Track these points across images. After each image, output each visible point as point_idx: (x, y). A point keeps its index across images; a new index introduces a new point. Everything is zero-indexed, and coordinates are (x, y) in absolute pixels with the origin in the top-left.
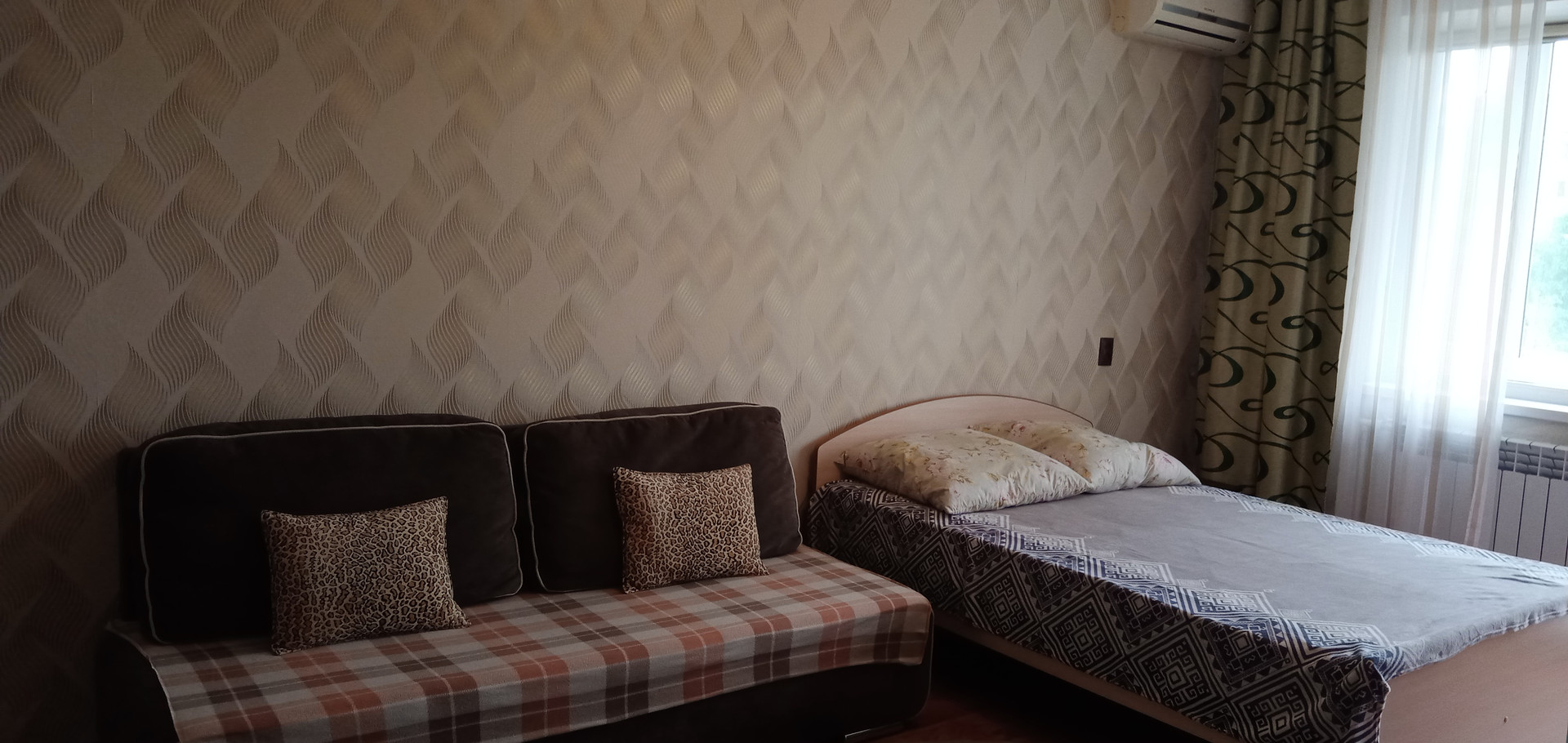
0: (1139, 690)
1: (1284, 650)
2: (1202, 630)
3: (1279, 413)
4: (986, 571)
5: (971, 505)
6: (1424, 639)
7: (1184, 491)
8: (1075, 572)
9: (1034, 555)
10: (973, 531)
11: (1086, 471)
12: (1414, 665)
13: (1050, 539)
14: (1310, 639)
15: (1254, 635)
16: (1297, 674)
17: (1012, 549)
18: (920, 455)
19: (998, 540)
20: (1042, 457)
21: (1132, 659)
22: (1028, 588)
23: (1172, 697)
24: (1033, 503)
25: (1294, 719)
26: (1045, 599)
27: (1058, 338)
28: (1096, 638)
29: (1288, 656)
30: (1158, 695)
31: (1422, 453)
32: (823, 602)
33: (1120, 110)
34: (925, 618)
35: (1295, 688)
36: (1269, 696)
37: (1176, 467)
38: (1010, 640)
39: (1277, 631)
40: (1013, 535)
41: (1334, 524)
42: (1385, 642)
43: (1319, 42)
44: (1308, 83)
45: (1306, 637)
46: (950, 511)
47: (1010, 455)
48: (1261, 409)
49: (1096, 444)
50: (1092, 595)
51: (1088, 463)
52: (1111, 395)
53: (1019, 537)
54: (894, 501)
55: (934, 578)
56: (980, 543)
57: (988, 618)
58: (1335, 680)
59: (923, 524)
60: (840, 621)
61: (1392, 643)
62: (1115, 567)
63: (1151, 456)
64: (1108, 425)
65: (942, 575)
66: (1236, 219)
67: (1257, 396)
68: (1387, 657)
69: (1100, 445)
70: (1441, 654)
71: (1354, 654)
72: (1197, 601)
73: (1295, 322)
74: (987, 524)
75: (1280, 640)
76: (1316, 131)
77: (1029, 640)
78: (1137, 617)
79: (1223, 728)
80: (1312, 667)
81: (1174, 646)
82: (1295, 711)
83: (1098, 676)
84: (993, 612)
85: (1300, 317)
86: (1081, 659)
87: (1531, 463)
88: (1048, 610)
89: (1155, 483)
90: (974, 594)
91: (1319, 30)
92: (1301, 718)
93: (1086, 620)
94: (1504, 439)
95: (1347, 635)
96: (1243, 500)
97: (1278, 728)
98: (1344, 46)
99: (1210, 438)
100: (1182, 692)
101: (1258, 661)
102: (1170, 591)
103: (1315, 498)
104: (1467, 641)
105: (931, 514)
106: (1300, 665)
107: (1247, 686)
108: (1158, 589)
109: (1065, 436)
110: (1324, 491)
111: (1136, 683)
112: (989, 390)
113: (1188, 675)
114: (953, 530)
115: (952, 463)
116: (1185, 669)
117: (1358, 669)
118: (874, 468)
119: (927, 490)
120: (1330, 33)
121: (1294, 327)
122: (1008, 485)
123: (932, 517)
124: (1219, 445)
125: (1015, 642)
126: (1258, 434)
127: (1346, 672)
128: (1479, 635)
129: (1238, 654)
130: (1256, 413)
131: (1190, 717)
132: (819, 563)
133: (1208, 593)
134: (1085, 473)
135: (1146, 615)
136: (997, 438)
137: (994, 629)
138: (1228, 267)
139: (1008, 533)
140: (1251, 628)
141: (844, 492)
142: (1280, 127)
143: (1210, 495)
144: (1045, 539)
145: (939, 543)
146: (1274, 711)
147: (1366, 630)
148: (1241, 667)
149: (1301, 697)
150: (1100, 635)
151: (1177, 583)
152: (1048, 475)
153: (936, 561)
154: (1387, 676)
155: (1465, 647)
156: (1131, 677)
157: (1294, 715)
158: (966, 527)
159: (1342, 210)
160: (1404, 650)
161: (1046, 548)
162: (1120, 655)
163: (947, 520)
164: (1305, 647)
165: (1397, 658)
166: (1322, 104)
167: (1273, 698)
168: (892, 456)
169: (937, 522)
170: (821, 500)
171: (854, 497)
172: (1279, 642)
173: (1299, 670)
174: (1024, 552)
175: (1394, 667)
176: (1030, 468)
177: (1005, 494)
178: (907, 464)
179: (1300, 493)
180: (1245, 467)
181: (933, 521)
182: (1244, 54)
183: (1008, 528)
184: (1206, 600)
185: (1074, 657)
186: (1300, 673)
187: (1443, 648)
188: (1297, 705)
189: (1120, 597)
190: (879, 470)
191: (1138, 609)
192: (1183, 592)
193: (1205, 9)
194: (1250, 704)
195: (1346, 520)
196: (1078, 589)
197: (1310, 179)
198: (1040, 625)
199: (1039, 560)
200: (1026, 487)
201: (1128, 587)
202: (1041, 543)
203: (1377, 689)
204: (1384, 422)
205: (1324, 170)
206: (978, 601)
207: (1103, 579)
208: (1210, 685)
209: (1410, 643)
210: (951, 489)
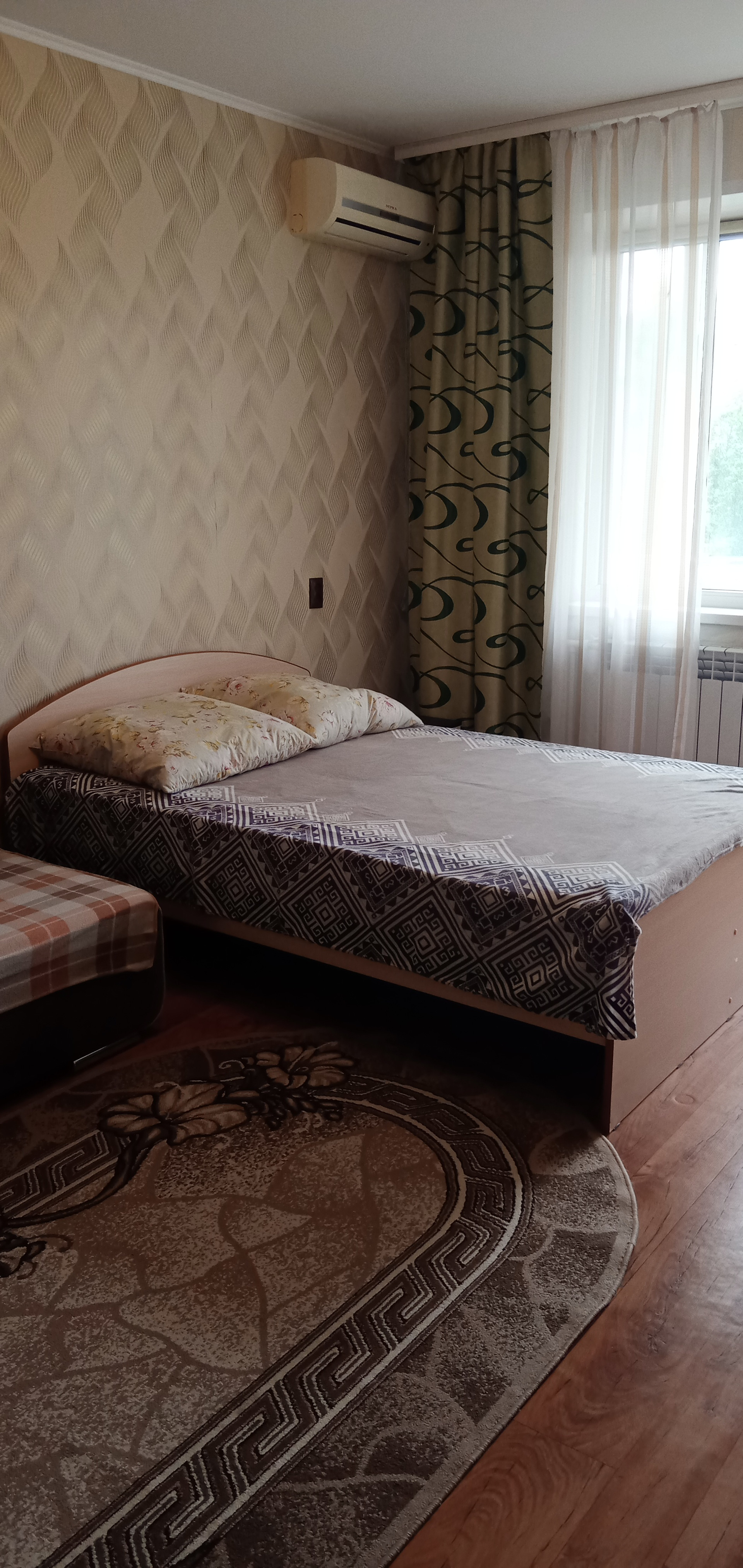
0: (388, 961)
1: (533, 902)
2: (448, 891)
3: (491, 643)
4: (215, 853)
5: (191, 780)
6: (665, 873)
7: (409, 734)
8: (310, 843)
9: (264, 830)
10: (197, 809)
11: (310, 725)
12: (659, 900)
13: (280, 808)
14: (557, 886)
15: (501, 890)
16: (547, 926)
17: (240, 825)
18: (127, 730)
19: (224, 817)
20: (262, 717)
21: (378, 929)
22: (262, 866)
23: (423, 964)
24: (258, 768)
25: (548, 973)
26: (281, 876)
27: (265, 584)
28: (339, 910)
29: (537, 908)
30: (408, 964)
31: (627, 669)
32: (29, 920)
33: (306, 323)
34: (151, 916)
35: (547, 940)
36: (521, 952)
37: (398, 710)
38: (247, 923)
39: (524, 882)
40: (240, 809)
41: (556, 752)
42: (630, 881)
43: (505, 242)
44: (497, 289)
45: (552, 885)
46: (169, 791)
47: (228, 717)
48: (473, 639)
49: (316, 695)
50: (330, 866)
51: (310, 717)
52: (325, 639)
53: (247, 810)
54: (104, 786)
55: (158, 867)
56: (205, 823)
57: (222, 903)
58: (586, 928)
59: (140, 808)
60: (52, 939)
61: (637, 881)
62: (351, 831)
63: (372, 701)
64: (324, 674)
65: (167, 862)
66: (435, 440)
67: (468, 625)
68: (635, 897)
69: (320, 696)
70: (681, 884)
71: (603, 897)
72: (439, 859)
73: (501, 547)
74: (211, 799)
75: (528, 891)
76: (509, 341)
77: (268, 921)
78: (379, 884)
79: (477, 990)
80: (562, 917)
81: (420, 910)
82: (549, 964)
83: (344, 951)
84: (227, 895)
85: (506, 541)
86: (325, 935)
87: (727, 670)
88: (285, 887)
89: (378, 729)
90: (205, 879)
91: (504, 229)
92: (556, 971)
93: (326, 893)
94: (702, 648)
95: (592, 878)
96: (466, 737)
97: (533, 984)
98: (530, 246)
99: (426, 674)
100: (433, 958)
101: (508, 916)
102: (411, 852)
103: (531, 724)
104: (703, 865)
105: (148, 796)
106: (550, 916)
107: (499, 944)
108: (397, 851)
109: (283, 690)
110: (538, 716)
111: (384, 953)
112: (197, 647)
113: (437, 939)
114: (174, 812)
115: (166, 735)
116: (434, 933)
117: (609, 915)
118: (77, 750)
119: (140, 768)
120: (516, 233)
121: (500, 552)
122: (229, 753)
123: (149, 799)
124: (437, 681)
125: (254, 925)
126: (472, 665)
127: (597, 918)
128: (712, 857)
129: (487, 912)
130: (469, 644)
131: (443, 982)
132: (22, 870)
133: (448, 848)
134: (309, 728)
135: (388, 881)
136: (212, 700)
137: (229, 914)
138: (430, 493)
139: (234, 808)
140: (497, 883)
141: (44, 782)
142: (472, 337)
143: (434, 735)
144: (275, 809)
145: (160, 828)
146: (527, 966)
147: (608, 868)
148: (490, 925)
149: (554, 949)
150: (342, 907)
151: (416, 840)
152: (271, 735)
153: (159, 848)
154: (636, 917)
155: (701, 871)
156: (379, 948)
157: (548, 968)
158: (187, 806)
159: (539, 425)
160: (650, 887)
161: (276, 820)
162: (365, 926)
163: (166, 801)
164: (554, 896)
165: (644, 896)
166: (512, 311)
167: (526, 953)
168: (95, 734)
169: (155, 804)
170: (18, 793)
171: (57, 785)
172: (527, 894)
173: (549, 921)
174: (254, 827)
175: (643, 907)
176: (251, 730)
177: (227, 763)
178: (114, 741)
179: (515, 721)
180: (461, 702)
181: (150, 804)
182: (430, 259)
183: (234, 802)
184: (448, 857)
185: (317, 933)
186: (551, 925)
187: (682, 876)
188: (550, 958)
189: (360, 863)
190: (83, 750)
191: (380, 876)
192: (423, 851)
193: (387, 206)
194: (503, 962)
195: (567, 747)
196: (315, 861)
197: (506, 393)
198: (278, 904)
199: (271, 835)
200: (249, 751)
201: (368, 853)
202: (271, 814)
203: (628, 932)
204: (591, 640)
205: (518, 382)
206: (209, 886)
207: (340, 847)
208: (460, 947)
209: (654, 877)
210: (168, 766)
